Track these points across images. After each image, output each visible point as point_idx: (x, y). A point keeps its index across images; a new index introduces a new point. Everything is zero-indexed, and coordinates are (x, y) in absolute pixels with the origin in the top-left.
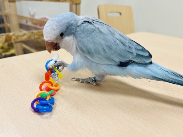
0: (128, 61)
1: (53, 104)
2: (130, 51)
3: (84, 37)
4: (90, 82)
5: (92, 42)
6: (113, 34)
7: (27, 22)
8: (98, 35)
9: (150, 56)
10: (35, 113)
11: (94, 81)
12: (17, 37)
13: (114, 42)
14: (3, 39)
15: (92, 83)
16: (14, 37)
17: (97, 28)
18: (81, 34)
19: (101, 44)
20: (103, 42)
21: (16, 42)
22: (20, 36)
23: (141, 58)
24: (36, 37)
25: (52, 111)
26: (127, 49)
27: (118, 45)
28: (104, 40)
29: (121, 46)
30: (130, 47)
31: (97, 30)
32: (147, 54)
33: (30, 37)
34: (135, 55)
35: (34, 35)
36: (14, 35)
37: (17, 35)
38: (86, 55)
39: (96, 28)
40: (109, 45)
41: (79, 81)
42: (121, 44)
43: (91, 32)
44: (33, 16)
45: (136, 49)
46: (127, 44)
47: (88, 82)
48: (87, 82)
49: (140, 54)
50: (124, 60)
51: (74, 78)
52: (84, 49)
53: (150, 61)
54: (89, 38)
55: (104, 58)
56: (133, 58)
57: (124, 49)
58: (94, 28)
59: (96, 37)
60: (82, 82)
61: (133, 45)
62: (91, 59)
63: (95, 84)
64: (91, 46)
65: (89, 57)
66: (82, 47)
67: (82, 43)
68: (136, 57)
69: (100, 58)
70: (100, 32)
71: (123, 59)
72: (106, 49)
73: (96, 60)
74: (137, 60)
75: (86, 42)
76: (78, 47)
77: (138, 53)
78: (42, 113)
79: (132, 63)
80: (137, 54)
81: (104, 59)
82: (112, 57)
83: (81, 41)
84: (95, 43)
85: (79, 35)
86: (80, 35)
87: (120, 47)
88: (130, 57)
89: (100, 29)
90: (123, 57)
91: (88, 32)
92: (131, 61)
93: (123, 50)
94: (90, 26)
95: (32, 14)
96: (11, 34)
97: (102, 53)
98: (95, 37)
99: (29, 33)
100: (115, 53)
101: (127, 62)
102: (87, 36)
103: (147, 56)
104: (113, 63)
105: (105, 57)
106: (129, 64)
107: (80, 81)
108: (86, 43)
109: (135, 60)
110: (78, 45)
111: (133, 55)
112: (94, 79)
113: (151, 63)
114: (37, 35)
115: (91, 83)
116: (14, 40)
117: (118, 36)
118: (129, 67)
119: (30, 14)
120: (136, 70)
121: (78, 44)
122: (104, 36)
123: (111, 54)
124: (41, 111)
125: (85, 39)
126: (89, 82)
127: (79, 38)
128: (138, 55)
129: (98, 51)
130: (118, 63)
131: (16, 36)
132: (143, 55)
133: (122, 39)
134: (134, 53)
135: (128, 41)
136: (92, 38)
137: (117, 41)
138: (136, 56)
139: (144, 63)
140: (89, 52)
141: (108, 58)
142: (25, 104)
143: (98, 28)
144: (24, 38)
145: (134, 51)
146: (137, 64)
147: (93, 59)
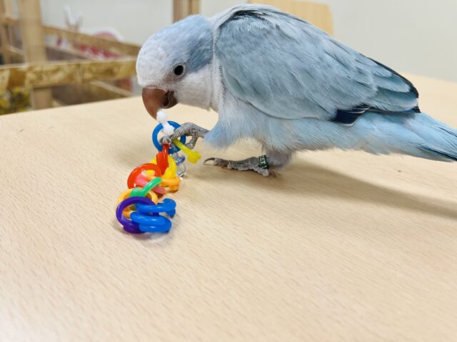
0: (358, 107)
1: (172, 216)
2: (362, 81)
3: (243, 53)
4: (253, 170)
5: (265, 63)
6: (314, 41)
7: (59, 42)
8: (277, 44)
9: (414, 93)
10: (126, 235)
11: (263, 165)
12: (39, 75)
13: (319, 61)
14: (3, 78)
15: (260, 170)
16: (30, 76)
17: (274, 26)
18: (235, 45)
19: (286, 65)
20: (291, 62)
21: (36, 89)
22: (46, 73)
23: (392, 98)
24: (88, 75)
25: (171, 231)
26: (353, 76)
27: (329, 66)
28: (295, 56)
29: (337, 70)
30: (360, 72)
31: (275, 32)
32: (406, 89)
33: (71, 77)
34: (376, 89)
35: (83, 72)
36: (30, 69)
37: (38, 69)
38: (248, 99)
39: (272, 27)
40: (307, 68)
41: (226, 166)
42: (337, 64)
43: (260, 38)
44: (77, 26)
45: (375, 75)
46: (354, 65)
47: (249, 170)
48: (246, 169)
49: (386, 88)
50: (346, 105)
51: (213, 159)
52: (244, 83)
53: (415, 105)
54: (255, 54)
55: (295, 102)
56: (370, 98)
57: (344, 75)
58: (266, 27)
59: (274, 48)
60: (233, 169)
61: (369, 66)
62: (261, 108)
63: (266, 172)
64: (261, 74)
65: (255, 104)
66: (237, 78)
67: (238, 67)
68: (376, 96)
69: (285, 103)
70: (284, 36)
71: (344, 102)
72: (299, 77)
73: (274, 107)
74: (381, 102)
75: (247, 64)
76: (226, 78)
77: (381, 86)
78: (147, 233)
79: (366, 111)
80: (379, 88)
81: (295, 106)
82: (318, 98)
83: (234, 62)
84: (270, 64)
85: (228, 48)
86: (231, 47)
87: (337, 72)
88: (363, 97)
89: (282, 28)
90: (344, 96)
91: (253, 39)
92: (365, 106)
93: (343, 78)
94: (256, 23)
95: (73, 21)
96: (24, 67)
97: (291, 90)
98: (270, 50)
99: (69, 65)
100: (323, 86)
101: (354, 110)
102: (250, 50)
103: (405, 93)
104: (319, 114)
105: (299, 99)
106: (360, 115)
107: (229, 167)
108: (246, 66)
109: (375, 104)
110: (228, 75)
111: (369, 91)
112: (266, 160)
113: (417, 110)
114: (90, 70)
115: (256, 170)
116: (32, 82)
117: (327, 45)
118: (361, 123)
119: (67, 23)
120: (379, 129)
121: (226, 71)
122: (292, 46)
123: (313, 91)
124: (146, 228)
125: (243, 57)
126: (251, 168)
127: (228, 57)
128: (383, 92)
129: (279, 84)
130: (333, 113)
131: (35, 73)
132: (395, 90)
133: (339, 52)
134: (371, 85)
135: (354, 57)
136: (263, 54)
137: (328, 56)
138: (377, 92)
139: (398, 110)
140: (255, 90)
141: (307, 103)
142: (98, 214)
143: (277, 27)
144: (58, 78)
145: (371, 81)
146: (381, 116)
147: (266, 106)
